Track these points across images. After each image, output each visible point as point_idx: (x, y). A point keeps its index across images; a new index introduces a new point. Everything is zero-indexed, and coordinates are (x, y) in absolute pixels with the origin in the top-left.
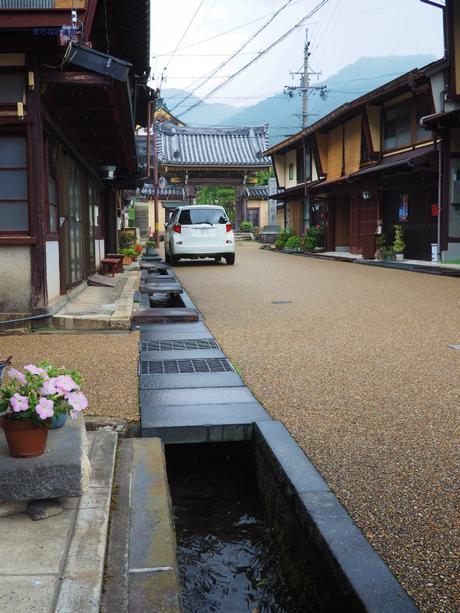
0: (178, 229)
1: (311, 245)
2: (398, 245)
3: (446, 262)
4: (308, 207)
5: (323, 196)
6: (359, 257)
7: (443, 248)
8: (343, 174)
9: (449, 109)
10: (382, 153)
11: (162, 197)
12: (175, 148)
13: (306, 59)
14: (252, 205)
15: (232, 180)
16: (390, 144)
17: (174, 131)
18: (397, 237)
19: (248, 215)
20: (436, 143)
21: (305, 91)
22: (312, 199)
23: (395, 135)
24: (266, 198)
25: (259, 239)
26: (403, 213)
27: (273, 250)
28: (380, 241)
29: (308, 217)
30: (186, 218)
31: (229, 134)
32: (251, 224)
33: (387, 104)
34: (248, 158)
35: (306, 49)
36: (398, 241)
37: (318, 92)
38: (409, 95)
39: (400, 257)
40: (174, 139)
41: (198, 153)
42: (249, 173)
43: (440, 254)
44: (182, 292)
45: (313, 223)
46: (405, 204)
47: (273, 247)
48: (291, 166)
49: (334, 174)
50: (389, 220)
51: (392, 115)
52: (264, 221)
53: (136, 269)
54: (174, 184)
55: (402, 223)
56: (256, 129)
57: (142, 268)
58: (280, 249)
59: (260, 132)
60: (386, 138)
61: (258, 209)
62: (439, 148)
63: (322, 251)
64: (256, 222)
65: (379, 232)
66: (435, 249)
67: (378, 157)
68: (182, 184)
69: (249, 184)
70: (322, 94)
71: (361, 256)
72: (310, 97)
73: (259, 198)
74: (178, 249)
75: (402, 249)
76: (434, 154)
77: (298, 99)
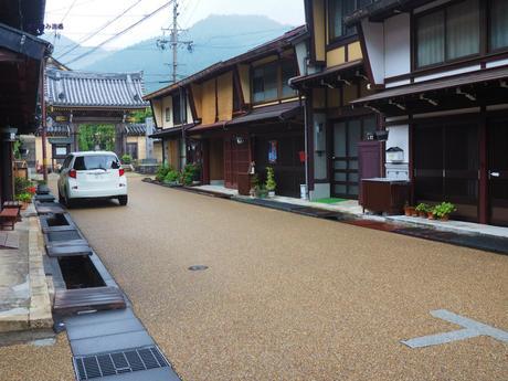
0: (73, 175)
1: (189, 180)
2: (270, 184)
3: (313, 201)
4: (184, 146)
5: (198, 137)
6: (234, 192)
7: (310, 188)
8: (217, 120)
9: (311, 71)
10: (252, 104)
11: (49, 134)
12: (60, 91)
13: (175, 18)
14: (131, 140)
15: (112, 119)
16: (259, 97)
17: (58, 75)
18: (269, 177)
19: (128, 149)
20: (301, 100)
21: (175, 45)
22: (187, 139)
23: (263, 90)
24: (143, 134)
25: (138, 170)
26: (272, 157)
27: (153, 182)
28: (254, 180)
29: (184, 154)
30: (80, 164)
31: (108, 79)
32: (130, 157)
33: (255, 64)
34: (126, 101)
35: (175, 9)
36: (270, 181)
37: (186, 46)
38: (275, 57)
39: (272, 194)
40: (59, 83)
41: (81, 95)
42: (127, 113)
43: (308, 194)
44: (91, 254)
45: (190, 160)
46: (274, 149)
47: (153, 178)
48: (168, 110)
49: (208, 120)
50: (261, 162)
51: (259, 74)
52: (142, 155)
53: (33, 215)
54: (58, 122)
55: (272, 165)
56: (132, 75)
57: (39, 214)
58: (160, 182)
59: (136, 78)
60: (255, 92)
61: (136, 144)
62: (304, 104)
63: (199, 185)
64: (135, 155)
65: (253, 172)
66: (303, 189)
67: (249, 108)
68: (68, 122)
69: (127, 122)
70: (190, 48)
71: (236, 191)
72: (179, 49)
73: (137, 135)
74: (74, 193)
75: (273, 187)
76: (300, 109)
77: (169, 51)
